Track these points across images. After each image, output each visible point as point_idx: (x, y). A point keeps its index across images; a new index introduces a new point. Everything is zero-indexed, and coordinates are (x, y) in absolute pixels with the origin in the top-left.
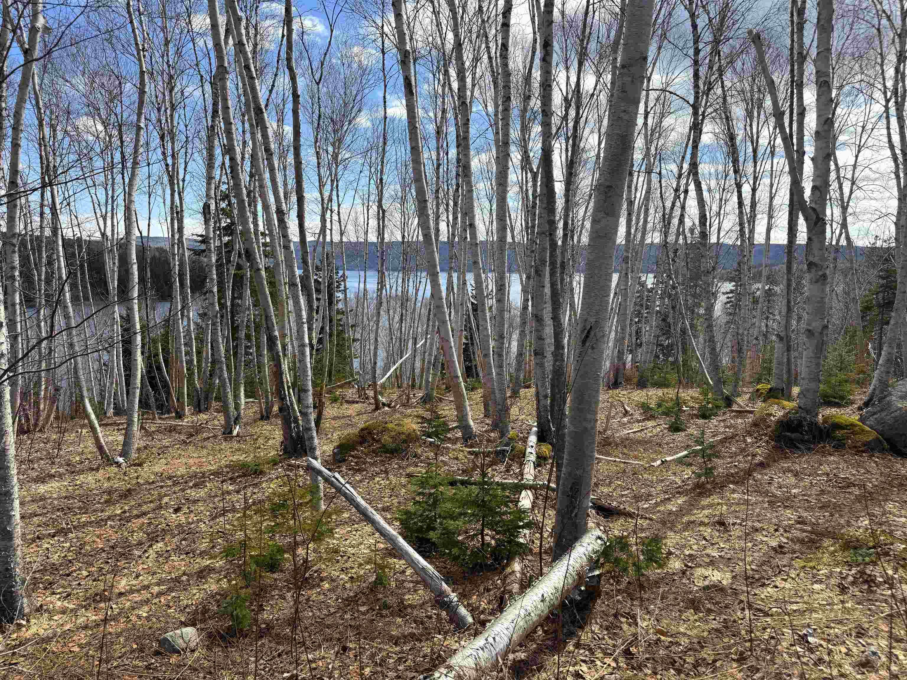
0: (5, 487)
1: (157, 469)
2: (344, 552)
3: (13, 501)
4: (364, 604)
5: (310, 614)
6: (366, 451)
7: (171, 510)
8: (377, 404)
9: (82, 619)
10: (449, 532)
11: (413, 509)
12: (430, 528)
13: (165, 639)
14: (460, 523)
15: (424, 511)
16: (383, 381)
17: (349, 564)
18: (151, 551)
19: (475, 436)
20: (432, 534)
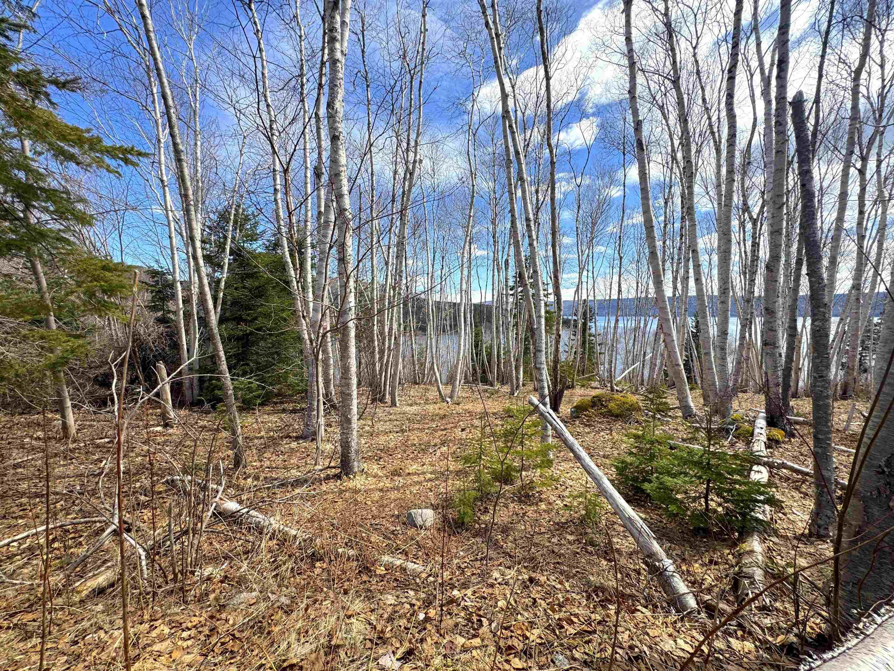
0: (348, 390)
1: (466, 407)
2: (564, 482)
3: (352, 400)
4: (572, 533)
5: (523, 527)
6: (596, 413)
7: (460, 430)
8: (612, 389)
9: (382, 484)
10: (666, 488)
11: (629, 459)
12: (645, 480)
13: (410, 514)
14: (680, 482)
15: (640, 464)
16: (619, 379)
17: (566, 493)
18: (438, 451)
19: (695, 415)
20: (646, 486)
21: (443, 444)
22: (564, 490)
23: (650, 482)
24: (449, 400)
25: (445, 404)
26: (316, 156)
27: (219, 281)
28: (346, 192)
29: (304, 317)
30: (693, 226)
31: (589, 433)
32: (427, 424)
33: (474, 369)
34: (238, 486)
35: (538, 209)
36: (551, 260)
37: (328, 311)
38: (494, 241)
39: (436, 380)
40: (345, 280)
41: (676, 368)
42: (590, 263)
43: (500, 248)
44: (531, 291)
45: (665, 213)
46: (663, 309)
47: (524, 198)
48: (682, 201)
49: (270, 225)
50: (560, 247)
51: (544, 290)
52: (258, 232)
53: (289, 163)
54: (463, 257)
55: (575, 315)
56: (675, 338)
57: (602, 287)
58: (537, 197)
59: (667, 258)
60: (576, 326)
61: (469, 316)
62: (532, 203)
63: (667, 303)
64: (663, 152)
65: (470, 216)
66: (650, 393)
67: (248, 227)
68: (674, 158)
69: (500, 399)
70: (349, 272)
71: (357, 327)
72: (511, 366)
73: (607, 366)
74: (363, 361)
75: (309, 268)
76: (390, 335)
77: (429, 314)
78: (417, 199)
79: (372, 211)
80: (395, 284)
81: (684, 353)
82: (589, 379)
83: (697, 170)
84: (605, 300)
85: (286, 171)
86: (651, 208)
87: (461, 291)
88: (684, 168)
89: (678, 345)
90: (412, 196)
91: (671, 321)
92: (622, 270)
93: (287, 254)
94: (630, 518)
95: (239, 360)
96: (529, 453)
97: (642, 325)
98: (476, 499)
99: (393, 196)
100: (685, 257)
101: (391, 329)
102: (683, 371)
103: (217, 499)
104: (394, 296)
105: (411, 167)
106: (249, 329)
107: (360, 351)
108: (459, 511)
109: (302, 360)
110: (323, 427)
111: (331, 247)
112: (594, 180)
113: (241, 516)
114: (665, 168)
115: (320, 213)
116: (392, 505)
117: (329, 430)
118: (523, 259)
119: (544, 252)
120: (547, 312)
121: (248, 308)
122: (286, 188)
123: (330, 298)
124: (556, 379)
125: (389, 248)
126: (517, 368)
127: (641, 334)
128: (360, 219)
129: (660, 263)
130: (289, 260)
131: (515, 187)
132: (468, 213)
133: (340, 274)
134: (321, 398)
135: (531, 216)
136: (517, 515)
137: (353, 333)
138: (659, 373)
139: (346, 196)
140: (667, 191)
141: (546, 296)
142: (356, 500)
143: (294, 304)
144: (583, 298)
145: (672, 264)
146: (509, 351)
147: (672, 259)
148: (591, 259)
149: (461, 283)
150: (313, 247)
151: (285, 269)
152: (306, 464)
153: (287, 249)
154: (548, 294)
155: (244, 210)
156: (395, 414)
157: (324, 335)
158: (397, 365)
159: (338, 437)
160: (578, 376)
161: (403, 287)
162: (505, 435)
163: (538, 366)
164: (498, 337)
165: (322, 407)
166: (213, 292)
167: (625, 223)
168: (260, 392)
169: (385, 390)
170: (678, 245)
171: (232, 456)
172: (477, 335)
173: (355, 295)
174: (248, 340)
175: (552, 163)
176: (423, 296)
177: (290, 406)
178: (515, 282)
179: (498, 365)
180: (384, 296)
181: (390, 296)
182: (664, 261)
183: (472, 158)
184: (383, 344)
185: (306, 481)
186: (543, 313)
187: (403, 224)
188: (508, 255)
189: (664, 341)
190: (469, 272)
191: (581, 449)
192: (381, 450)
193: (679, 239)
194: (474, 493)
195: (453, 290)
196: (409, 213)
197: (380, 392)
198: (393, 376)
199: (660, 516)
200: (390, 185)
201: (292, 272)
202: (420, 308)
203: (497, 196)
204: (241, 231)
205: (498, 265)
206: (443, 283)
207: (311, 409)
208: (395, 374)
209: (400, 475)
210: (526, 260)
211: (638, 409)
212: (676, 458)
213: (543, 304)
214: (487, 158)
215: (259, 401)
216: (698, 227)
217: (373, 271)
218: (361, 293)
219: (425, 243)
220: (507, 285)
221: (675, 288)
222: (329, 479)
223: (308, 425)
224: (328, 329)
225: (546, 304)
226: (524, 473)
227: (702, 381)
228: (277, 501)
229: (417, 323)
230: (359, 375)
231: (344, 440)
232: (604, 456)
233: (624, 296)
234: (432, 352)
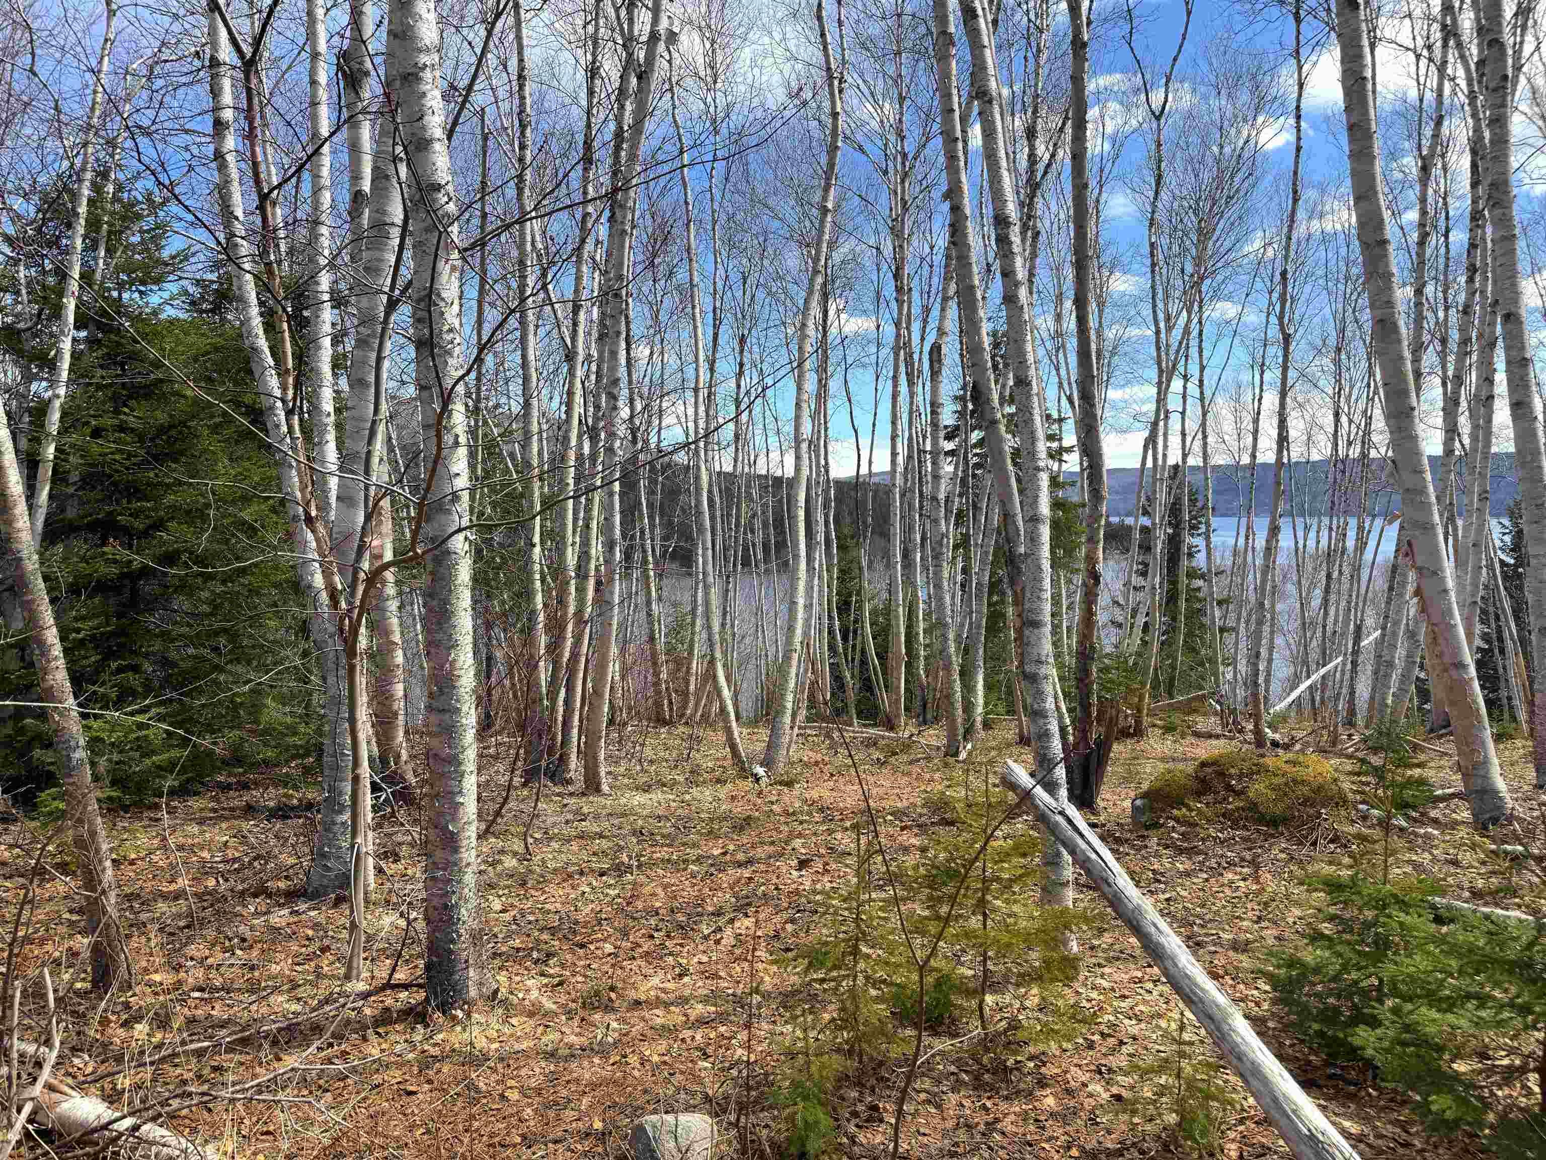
0: (450, 747)
1: (814, 794)
2: (1112, 1026)
3: (462, 776)
6: (1209, 812)
7: (794, 863)
8: (1260, 741)
9: (553, 1036)
10: (1423, 1042)
11: (1310, 955)
12: (1360, 1018)
13: (641, 1129)
14: (1463, 1023)
15: (1345, 968)
16: (1280, 707)
17: (1120, 1061)
18: (728, 931)
19: (1511, 818)
20: (1363, 1036)
21: (742, 907)
22: (1113, 1051)
23: (1374, 1022)
24: (760, 771)
25: (749, 784)
26: (345, 19)
27: (40, 411)
28: (438, 133)
29: (309, 520)
30: (1507, 239)
31: (1187, 874)
32: (695, 845)
33: (838, 679)
34: (105, 1046)
35: (1034, 187)
36: (1072, 343)
37: (386, 503)
38: (899, 290)
39: (723, 710)
40: (437, 407)
41: (1454, 673)
42: (1194, 352)
43: (916, 310)
44: (1010, 443)
45: (1423, 200)
46: (1415, 494)
47: (990, 154)
48: (1474, 166)
49: (201, 234)
50: (1101, 305)
51: (1050, 438)
52: (165, 254)
53: (257, 42)
54: (803, 337)
55: (1146, 513)
56: (1450, 583)
57: (1228, 427)
58: (1032, 148)
59: (1426, 338)
60: (1146, 548)
61: (820, 517)
62: (1013, 169)
63: (1428, 477)
64: (1417, 13)
65: (825, 211)
66: (1375, 750)
67: (136, 239)
68: (1450, 32)
69: (916, 769)
70: (448, 383)
71: (478, 555)
72: (948, 667)
73: (1243, 667)
74: (499, 654)
75: (326, 369)
76: (582, 574)
77: (699, 513)
78: (661, 157)
79: (520, 191)
80: (596, 419)
81: (1478, 628)
82: (1189, 708)
83: (1518, 68)
84: (1237, 467)
85: (249, 65)
86: (1381, 187)
87: (798, 441)
88: (1481, 63)
89: (1461, 606)
90: (645, 148)
91: (1440, 531)
92: (1292, 374)
93: (257, 322)
94: (1312, 1137)
95: (109, 655)
96: (1005, 938)
97: (1350, 543)
98: (843, 1079)
99: (588, 145)
100: (1480, 336)
101: (584, 556)
102: (1476, 685)
103: (37, 1090)
104: (593, 457)
105: (641, 55)
106: (138, 560)
107: (489, 626)
108: (791, 1118)
109: (305, 654)
110: (371, 862)
111: (392, 305)
112: (1205, 97)
113: (114, 1140)
114: (1423, 62)
115: (357, 196)
116: (585, 1101)
117: (391, 868)
118: (987, 342)
119: (1051, 324)
120: (1056, 505)
121: (134, 491)
122: (250, 120)
123: (393, 462)
124: (1086, 706)
125: (576, 309)
126: (966, 674)
127: (1346, 570)
128: (484, 216)
129: (1407, 355)
130: (262, 343)
131: (964, 119)
132: (817, 198)
133: (422, 388)
134: (365, 770)
135: (1012, 210)
136: (969, 1127)
137: (464, 572)
138: (1402, 690)
139: (437, 146)
140: (1428, 132)
141: (1057, 455)
142: (471, 1086)
143: (279, 482)
144: (1171, 461)
145: (1443, 356)
146: (941, 624)
147: (1444, 341)
148: (1194, 343)
149: (798, 418)
150: (338, 302)
151: (250, 372)
152: (319, 976)
153: (254, 311)
154: (1062, 450)
155: (119, 188)
156: (597, 817)
157: (375, 577)
158: (602, 667)
159: (417, 890)
160: (1155, 697)
161: (622, 430)
162: (932, 882)
163: (1028, 668)
164: (909, 581)
165: (367, 800)
166: (24, 444)
167: (1300, 231)
168: (175, 753)
169: (565, 742)
170: (1462, 298)
171: (86, 954)
172: (844, 573)
173: (472, 455)
174: (134, 592)
175: (1079, 46)
176: (681, 458)
177: (270, 797)
178: (961, 414)
179: (909, 665)
180: (563, 458)
181: (580, 457)
182: (1418, 349)
183: (831, 28)
184: (562, 602)
185: (317, 1029)
186: (1045, 509)
187: (618, 234)
188: (941, 332)
189: (1418, 593)
190: (823, 385)
191: (1163, 924)
192: (553, 931)
193: (1463, 279)
194: (837, 1062)
195: (773, 440)
196: (637, 200)
197: (551, 750)
198: (592, 699)
199: (1404, 1126)
200: (577, 114)
201: (273, 383)
202: (673, 493)
203: (910, 147)
204: (110, 251)
205: (909, 362)
206: (744, 417)
207: (333, 804)
208: (597, 693)
209: (609, 1008)
210: (996, 345)
211: (1340, 801)
212: (1453, 950)
213: (1044, 480)
214: (875, 29)
215: (169, 782)
216: (1521, 245)
217: (526, 379)
218: (491, 448)
219: (688, 293)
220: (935, 425)
221: (1451, 431)
222: (391, 1022)
223: (323, 855)
224: (388, 556)
225: (1055, 482)
226: (989, 999)
227: (1532, 713)
228: (226, 1093)
229: (665, 538)
230: (484, 699)
231: (436, 902)
232: (1237, 946)
233: (1296, 453)
234: (709, 628)
